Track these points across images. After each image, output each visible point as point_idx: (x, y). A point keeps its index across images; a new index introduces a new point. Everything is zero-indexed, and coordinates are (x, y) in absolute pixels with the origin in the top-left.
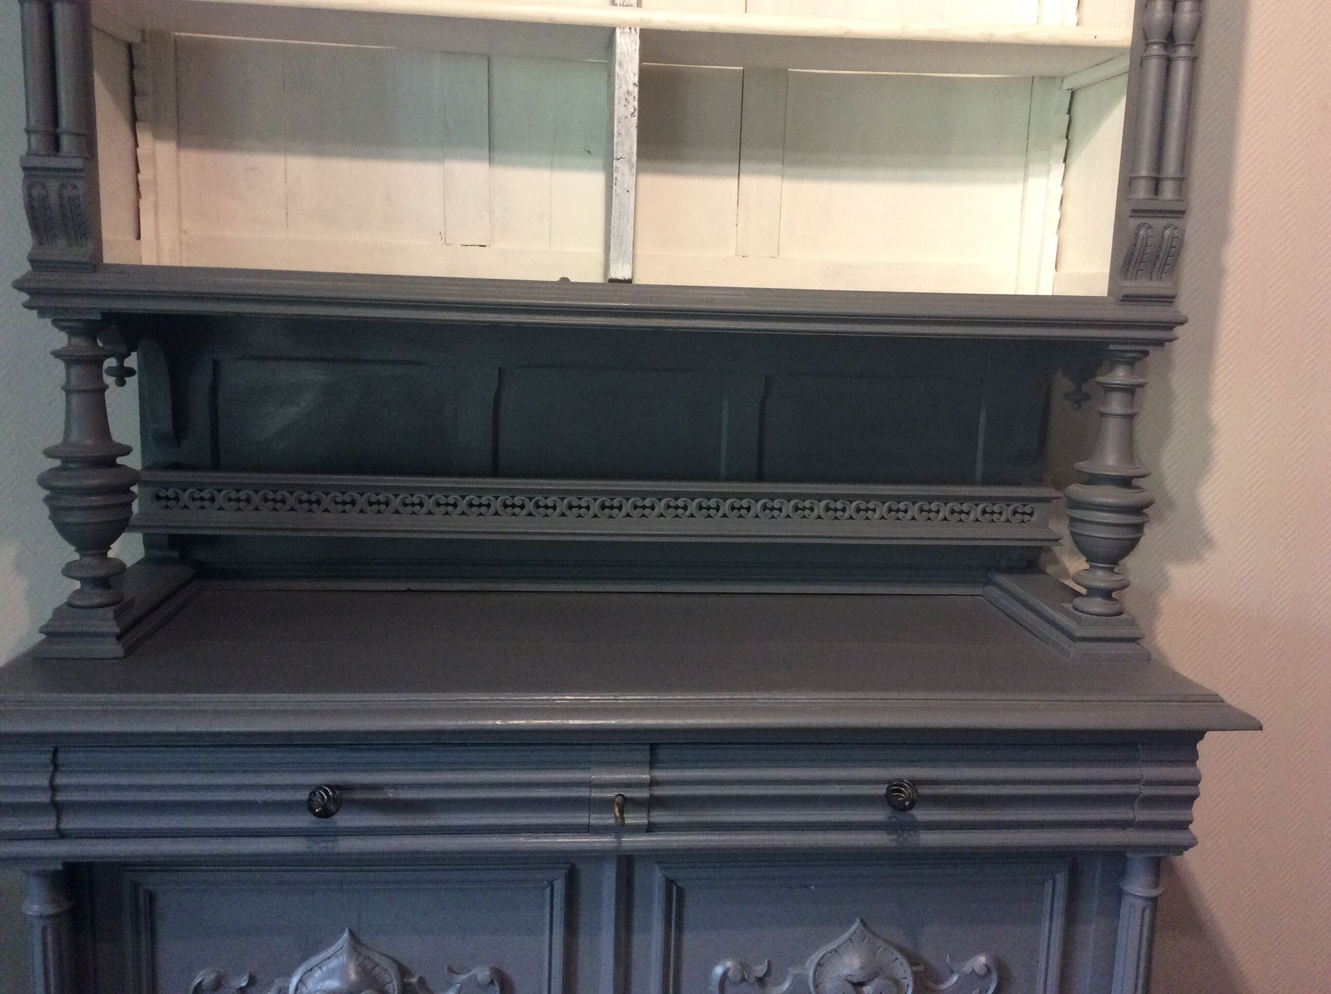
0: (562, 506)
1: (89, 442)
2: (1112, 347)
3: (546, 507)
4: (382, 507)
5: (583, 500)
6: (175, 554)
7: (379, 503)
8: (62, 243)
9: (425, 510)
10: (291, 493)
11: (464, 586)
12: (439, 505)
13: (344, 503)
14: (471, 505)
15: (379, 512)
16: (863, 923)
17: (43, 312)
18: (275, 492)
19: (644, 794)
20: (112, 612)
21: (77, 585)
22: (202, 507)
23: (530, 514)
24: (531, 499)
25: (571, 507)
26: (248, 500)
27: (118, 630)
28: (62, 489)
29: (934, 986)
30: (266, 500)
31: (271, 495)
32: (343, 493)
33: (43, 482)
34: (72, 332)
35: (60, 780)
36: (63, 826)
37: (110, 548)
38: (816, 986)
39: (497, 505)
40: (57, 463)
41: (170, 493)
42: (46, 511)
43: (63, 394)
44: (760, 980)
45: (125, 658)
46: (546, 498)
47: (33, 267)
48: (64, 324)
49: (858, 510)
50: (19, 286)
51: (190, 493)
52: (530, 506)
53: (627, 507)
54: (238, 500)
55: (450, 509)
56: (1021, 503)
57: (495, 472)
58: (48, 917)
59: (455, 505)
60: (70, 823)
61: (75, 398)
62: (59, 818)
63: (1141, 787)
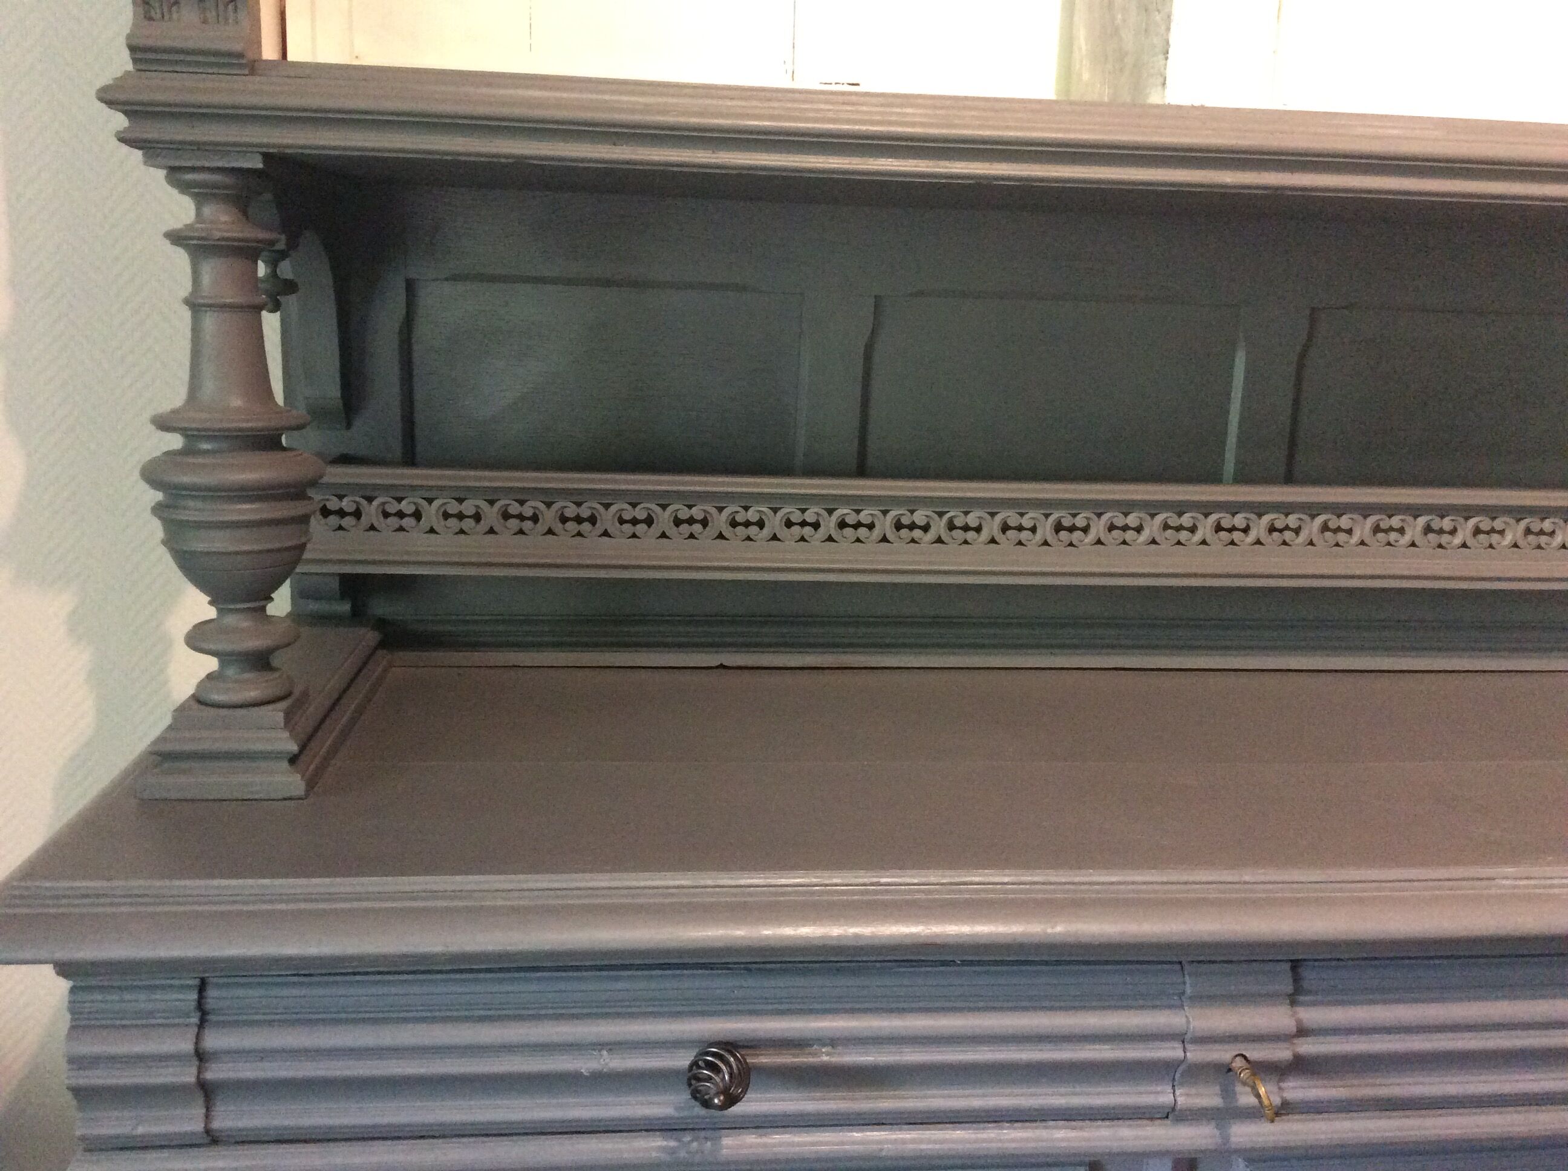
0: (992, 527)
1: (237, 402)
3: (966, 528)
4: (697, 528)
5: (1027, 517)
6: (345, 607)
7: (691, 521)
8: (188, 15)
9: (766, 532)
10: (549, 505)
11: (810, 660)
12: (789, 524)
13: (635, 522)
14: (842, 525)
15: (692, 536)
17: (150, 149)
18: (522, 503)
19: (1282, 1053)
20: (281, 714)
21: (211, 664)
22: (401, 529)
23: (939, 540)
24: (941, 514)
25: (1005, 528)
26: (477, 517)
27: (294, 748)
28: (185, 488)
30: (506, 516)
31: (515, 508)
32: (634, 505)
33: (152, 475)
34: (201, 194)
35: (213, 1041)
36: (216, 1125)
37: (272, 599)
39: (885, 524)
40: (175, 442)
41: (347, 504)
42: (156, 529)
43: (186, 314)
45: (307, 796)
46: (966, 513)
47: (135, 61)
48: (189, 177)
49: (1477, 531)
50: (109, 98)
51: (379, 506)
52: (939, 527)
53: (1098, 528)
54: (461, 516)
55: (807, 531)
57: (862, 471)
59: (816, 526)
60: (226, 1118)
61: (210, 322)
62: (209, 1111)
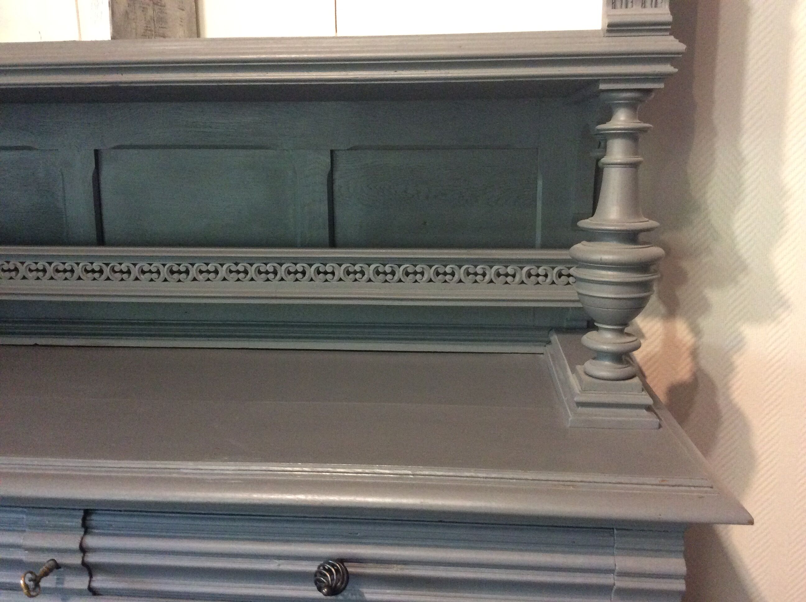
2: (602, 87)
56: (565, 266)
63: (616, 578)
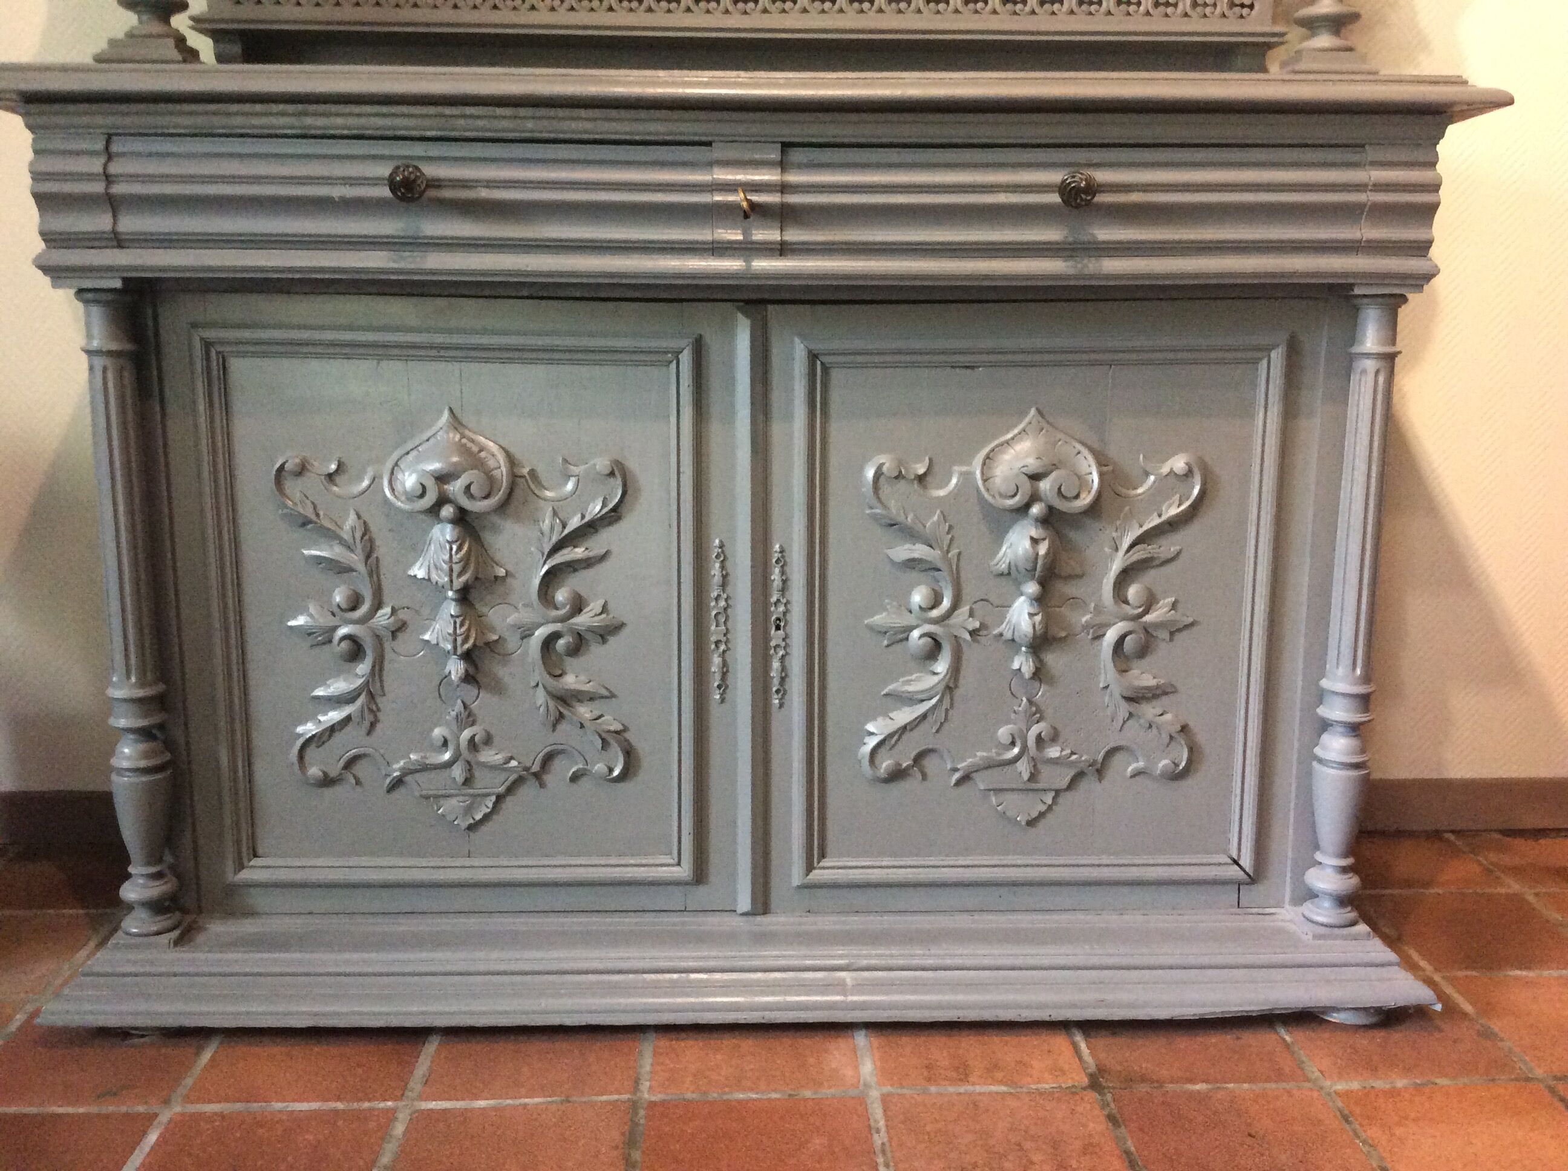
16: (1039, 412)
19: (774, 199)
29: (1124, 491)
35: (114, 168)
36: (120, 228)
38: (985, 481)
44: (921, 479)
58: (110, 353)
60: (130, 223)
62: (115, 216)
63: (1369, 193)
